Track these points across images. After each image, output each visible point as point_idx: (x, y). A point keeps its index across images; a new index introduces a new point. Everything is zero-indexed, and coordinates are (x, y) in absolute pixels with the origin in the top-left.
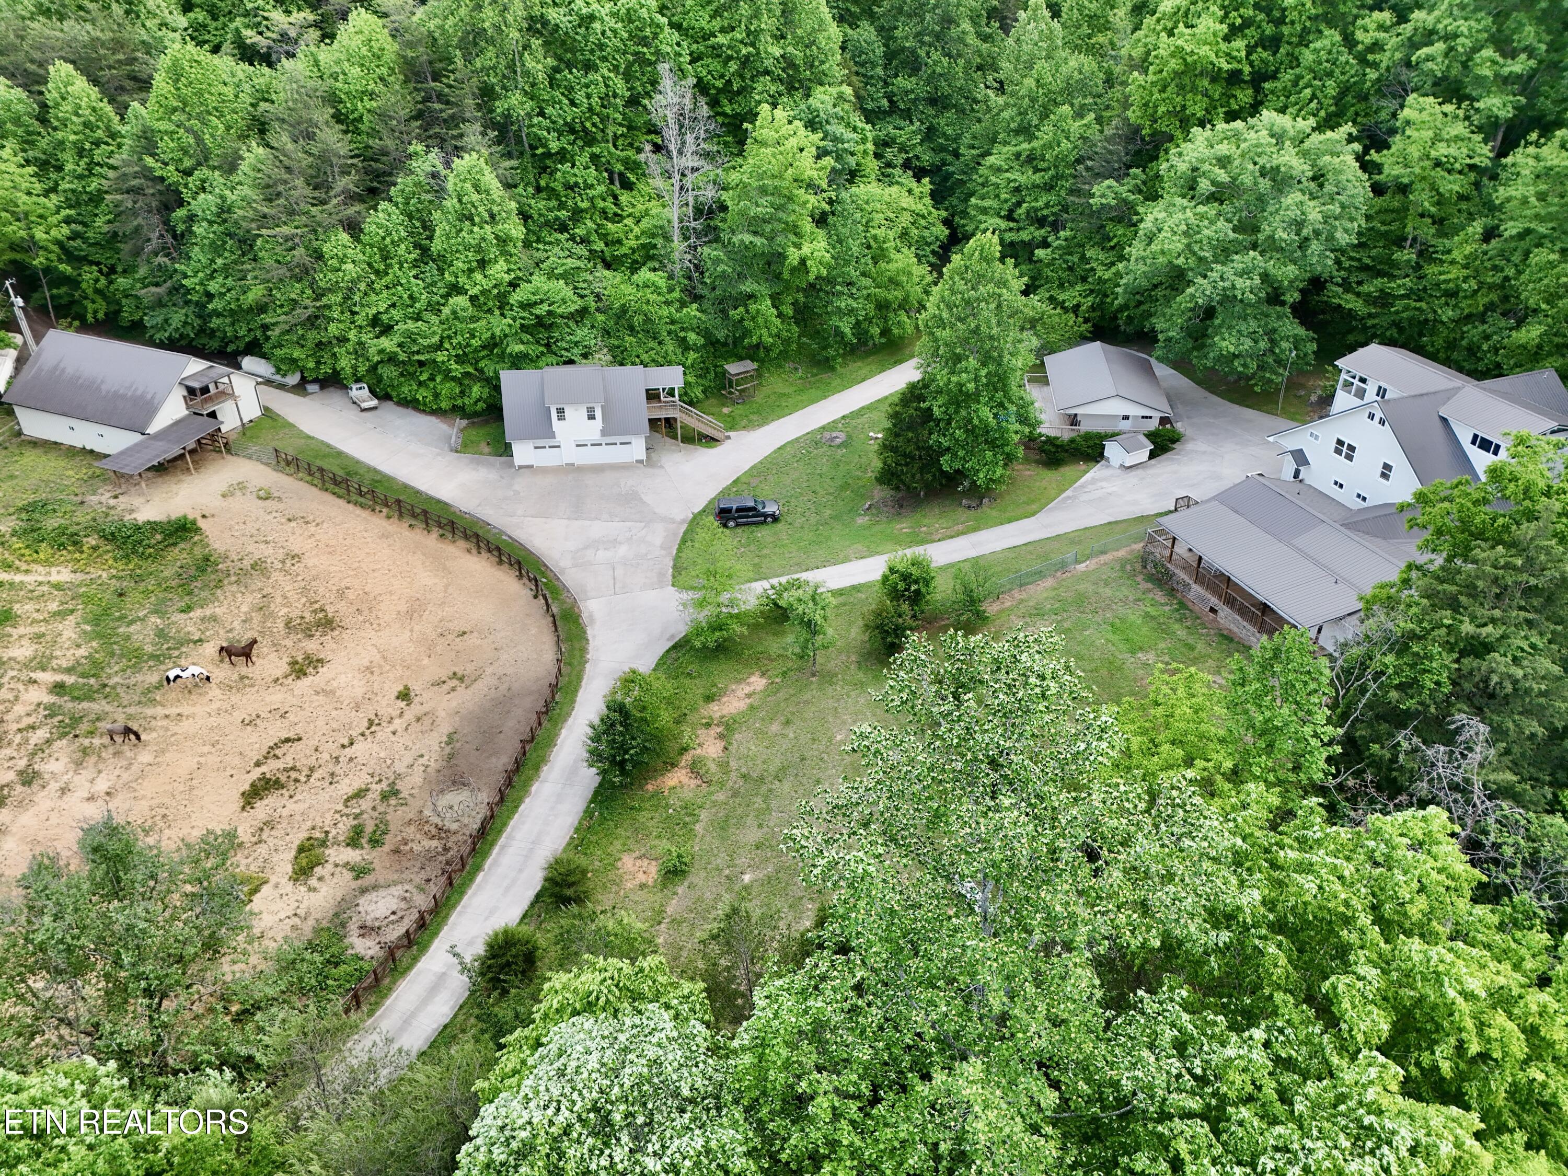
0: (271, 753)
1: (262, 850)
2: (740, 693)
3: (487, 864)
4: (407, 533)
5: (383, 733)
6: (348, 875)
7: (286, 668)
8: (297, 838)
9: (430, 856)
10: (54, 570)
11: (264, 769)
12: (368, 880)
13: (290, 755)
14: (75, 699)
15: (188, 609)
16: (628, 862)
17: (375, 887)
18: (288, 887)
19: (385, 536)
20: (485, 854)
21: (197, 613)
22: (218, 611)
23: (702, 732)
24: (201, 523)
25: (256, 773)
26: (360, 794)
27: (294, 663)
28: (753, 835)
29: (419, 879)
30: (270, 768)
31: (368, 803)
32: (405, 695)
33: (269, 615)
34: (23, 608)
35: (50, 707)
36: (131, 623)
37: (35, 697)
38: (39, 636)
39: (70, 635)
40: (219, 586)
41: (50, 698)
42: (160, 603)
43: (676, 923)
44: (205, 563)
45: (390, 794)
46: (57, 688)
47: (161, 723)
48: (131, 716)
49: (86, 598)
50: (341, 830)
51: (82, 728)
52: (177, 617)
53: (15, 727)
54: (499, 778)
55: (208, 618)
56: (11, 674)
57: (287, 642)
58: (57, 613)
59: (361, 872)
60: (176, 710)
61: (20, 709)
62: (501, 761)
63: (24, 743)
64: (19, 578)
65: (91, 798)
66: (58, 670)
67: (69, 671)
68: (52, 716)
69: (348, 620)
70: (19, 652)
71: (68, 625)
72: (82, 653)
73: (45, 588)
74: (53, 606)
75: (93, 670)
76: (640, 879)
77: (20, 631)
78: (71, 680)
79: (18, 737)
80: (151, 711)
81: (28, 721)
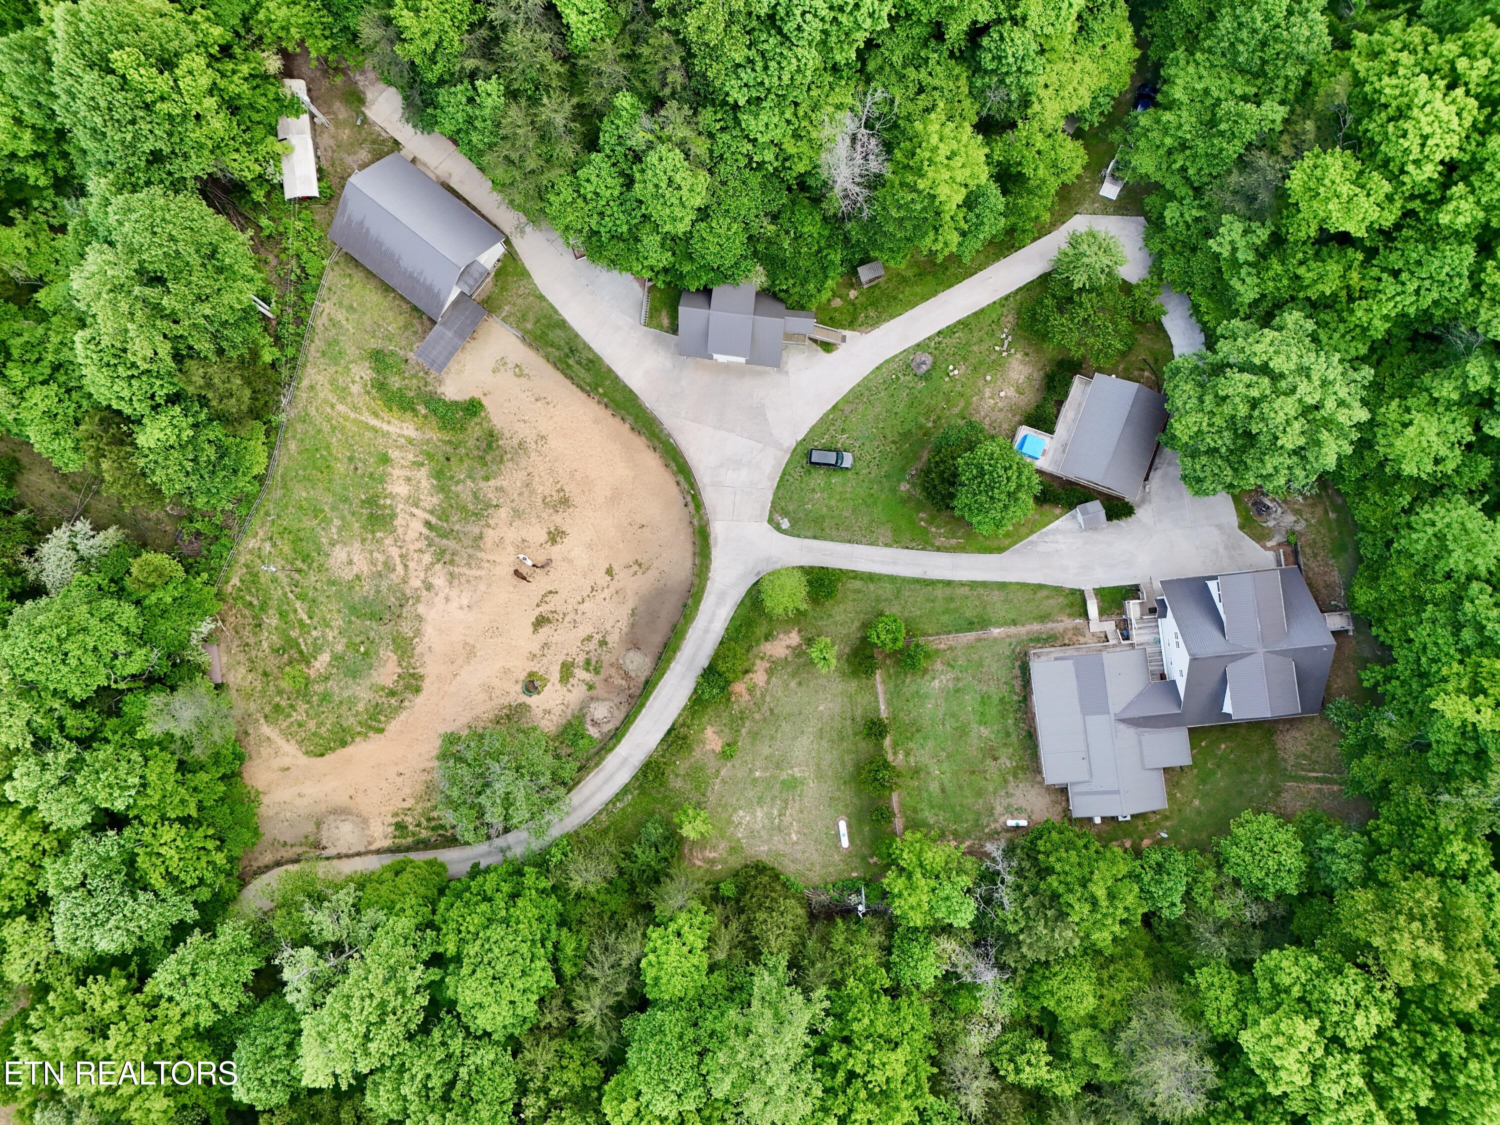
0: (542, 601)
1: (545, 660)
2: (784, 644)
3: (648, 704)
4: (611, 419)
5: (600, 596)
6: (585, 687)
7: (545, 537)
8: (561, 658)
9: (621, 690)
10: (405, 425)
11: (540, 609)
12: (594, 693)
13: (554, 603)
14: (439, 536)
15: (487, 479)
16: (709, 732)
17: (598, 699)
18: (558, 686)
19: (596, 422)
20: (647, 698)
21: (492, 483)
22: (505, 483)
23: (758, 662)
24: (485, 402)
25: (537, 612)
26: (589, 638)
27: (549, 533)
28: (767, 751)
29: (617, 701)
30: (544, 609)
31: (593, 645)
32: (609, 572)
33: (532, 492)
34: (394, 454)
35: (427, 538)
36: (457, 483)
37: (417, 527)
38: (408, 479)
39: (425, 483)
40: (501, 461)
41: (425, 531)
42: (471, 469)
43: (724, 782)
44: (491, 438)
45: (603, 643)
46: (428, 524)
47: (487, 565)
48: (470, 556)
49: (430, 457)
50: (581, 659)
51: (447, 557)
52: (482, 484)
53: (412, 548)
54: (655, 650)
55: (499, 489)
56: (401, 506)
57: (545, 515)
58: (414, 463)
59: (591, 687)
60: (491, 558)
61: (412, 535)
62: (657, 639)
63: (420, 561)
64: (385, 427)
65: (461, 608)
66: (424, 510)
67: (431, 512)
68: (429, 545)
69: (577, 500)
70: (400, 489)
71: (422, 474)
72: (435, 500)
73: (403, 440)
74: (411, 457)
75: (444, 516)
76: (713, 746)
77: (396, 472)
78: (434, 520)
79: (415, 555)
80: (480, 555)
81: (418, 545)
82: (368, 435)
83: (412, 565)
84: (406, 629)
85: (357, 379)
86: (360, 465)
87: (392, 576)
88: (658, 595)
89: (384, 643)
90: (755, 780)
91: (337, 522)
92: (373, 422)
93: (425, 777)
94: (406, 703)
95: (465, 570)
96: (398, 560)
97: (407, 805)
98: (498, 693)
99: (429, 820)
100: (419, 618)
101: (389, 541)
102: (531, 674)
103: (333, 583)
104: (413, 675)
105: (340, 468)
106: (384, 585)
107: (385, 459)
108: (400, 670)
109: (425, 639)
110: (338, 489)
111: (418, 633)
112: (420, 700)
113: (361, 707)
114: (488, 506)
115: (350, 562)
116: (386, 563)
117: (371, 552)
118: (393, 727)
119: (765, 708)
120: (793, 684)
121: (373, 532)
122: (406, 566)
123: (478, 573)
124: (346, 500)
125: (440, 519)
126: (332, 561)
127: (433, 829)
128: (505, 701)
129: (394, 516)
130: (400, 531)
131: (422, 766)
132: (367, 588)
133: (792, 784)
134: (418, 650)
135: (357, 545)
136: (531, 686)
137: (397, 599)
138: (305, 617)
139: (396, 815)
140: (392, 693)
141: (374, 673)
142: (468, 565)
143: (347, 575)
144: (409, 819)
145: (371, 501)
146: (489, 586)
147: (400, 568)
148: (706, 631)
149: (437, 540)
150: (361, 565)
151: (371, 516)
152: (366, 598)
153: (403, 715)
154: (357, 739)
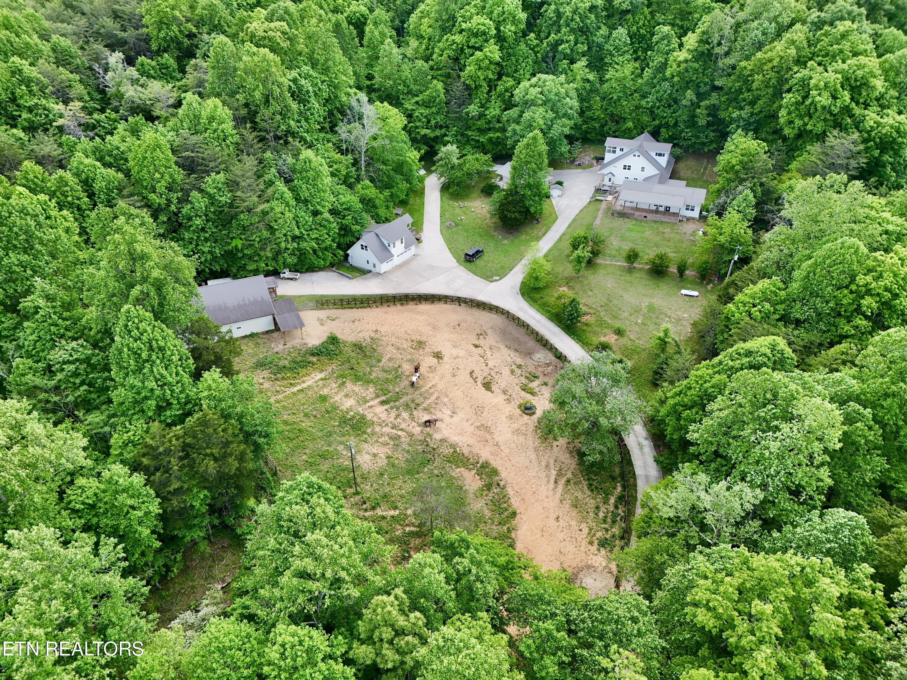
0: (475, 380)
1: (514, 396)
5: (489, 356)
6: (544, 387)
8: (517, 388)
9: (555, 371)
10: (313, 375)
11: (479, 383)
12: (550, 384)
13: (479, 375)
14: (396, 401)
15: (379, 361)
16: (603, 339)
18: (536, 398)
19: (386, 313)
21: (384, 360)
22: (389, 355)
24: (334, 334)
25: (480, 385)
26: (512, 372)
27: (434, 357)
30: (480, 381)
31: (518, 371)
32: (476, 346)
33: (404, 349)
34: (325, 391)
35: (392, 408)
36: (370, 373)
37: (380, 410)
38: (346, 396)
39: (356, 389)
40: (375, 350)
41: (386, 407)
42: (367, 364)
43: (639, 339)
44: (358, 347)
45: (519, 367)
46: (383, 403)
47: (432, 390)
48: (421, 395)
49: (342, 376)
50: (524, 380)
51: (413, 405)
52: (381, 364)
53: (392, 419)
54: (538, 346)
55: (390, 359)
56: (360, 409)
57: (421, 353)
58: (339, 386)
59: (546, 384)
60: (430, 385)
61: (384, 416)
62: (531, 343)
63: (404, 420)
64: (305, 385)
65: (452, 417)
66: (373, 399)
67: (377, 396)
68: (398, 409)
69: (423, 339)
70: (349, 403)
71: (350, 386)
72: (371, 390)
73: (321, 383)
74: (334, 385)
75: (385, 392)
76: (613, 340)
77: (337, 398)
78: (384, 398)
79: (398, 420)
80: (423, 389)
81: (393, 415)
82: (301, 396)
83: (403, 426)
84: (446, 451)
85: (261, 381)
86: (315, 413)
87: (403, 440)
88: (504, 334)
89: (448, 469)
90: (643, 324)
91: (341, 448)
92: (295, 389)
93: (567, 503)
94: (502, 483)
95: (428, 402)
96: (394, 431)
97: (586, 531)
98: (523, 428)
99: (605, 521)
100: (442, 440)
101: (377, 429)
102: (520, 407)
103: (382, 474)
104: (482, 467)
105: (306, 424)
106: (405, 446)
107: (324, 399)
108: (474, 471)
109: (460, 444)
110: (320, 434)
111: (453, 446)
112: (504, 474)
113: (488, 513)
114: (396, 370)
115: (375, 455)
116: (391, 438)
117: (377, 441)
118: (515, 503)
119: (599, 309)
120: (590, 293)
121: (365, 433)
122: (401, 430)
123: (435, 396)
124: (330, 434)
125: (385, 394)
126: (365, 466)
127: (614, 522)
128: (531, 428)
129: (363, 417)
130: (375, 419)
131: (557, 500)
132: (400, 458)
133: (651, 308)
134: (466, 451)
135: (366, 446)
136: (528, 409)
137: (421, 445)
138: (392, 513)
139: (591, 543)
140: (489, 487)
141: (467, 487)
142: (425, 398)
143: (382, 462)
144: (599, 534)
145: (344, 421)
146: (447, 396)
147: (400, 433)
148: (538, 322)
149: (397, 403)
150: (383, 452)
151: (353, 427)
152: (407, 460)
153: (510, 491)
154: (513, 535)
